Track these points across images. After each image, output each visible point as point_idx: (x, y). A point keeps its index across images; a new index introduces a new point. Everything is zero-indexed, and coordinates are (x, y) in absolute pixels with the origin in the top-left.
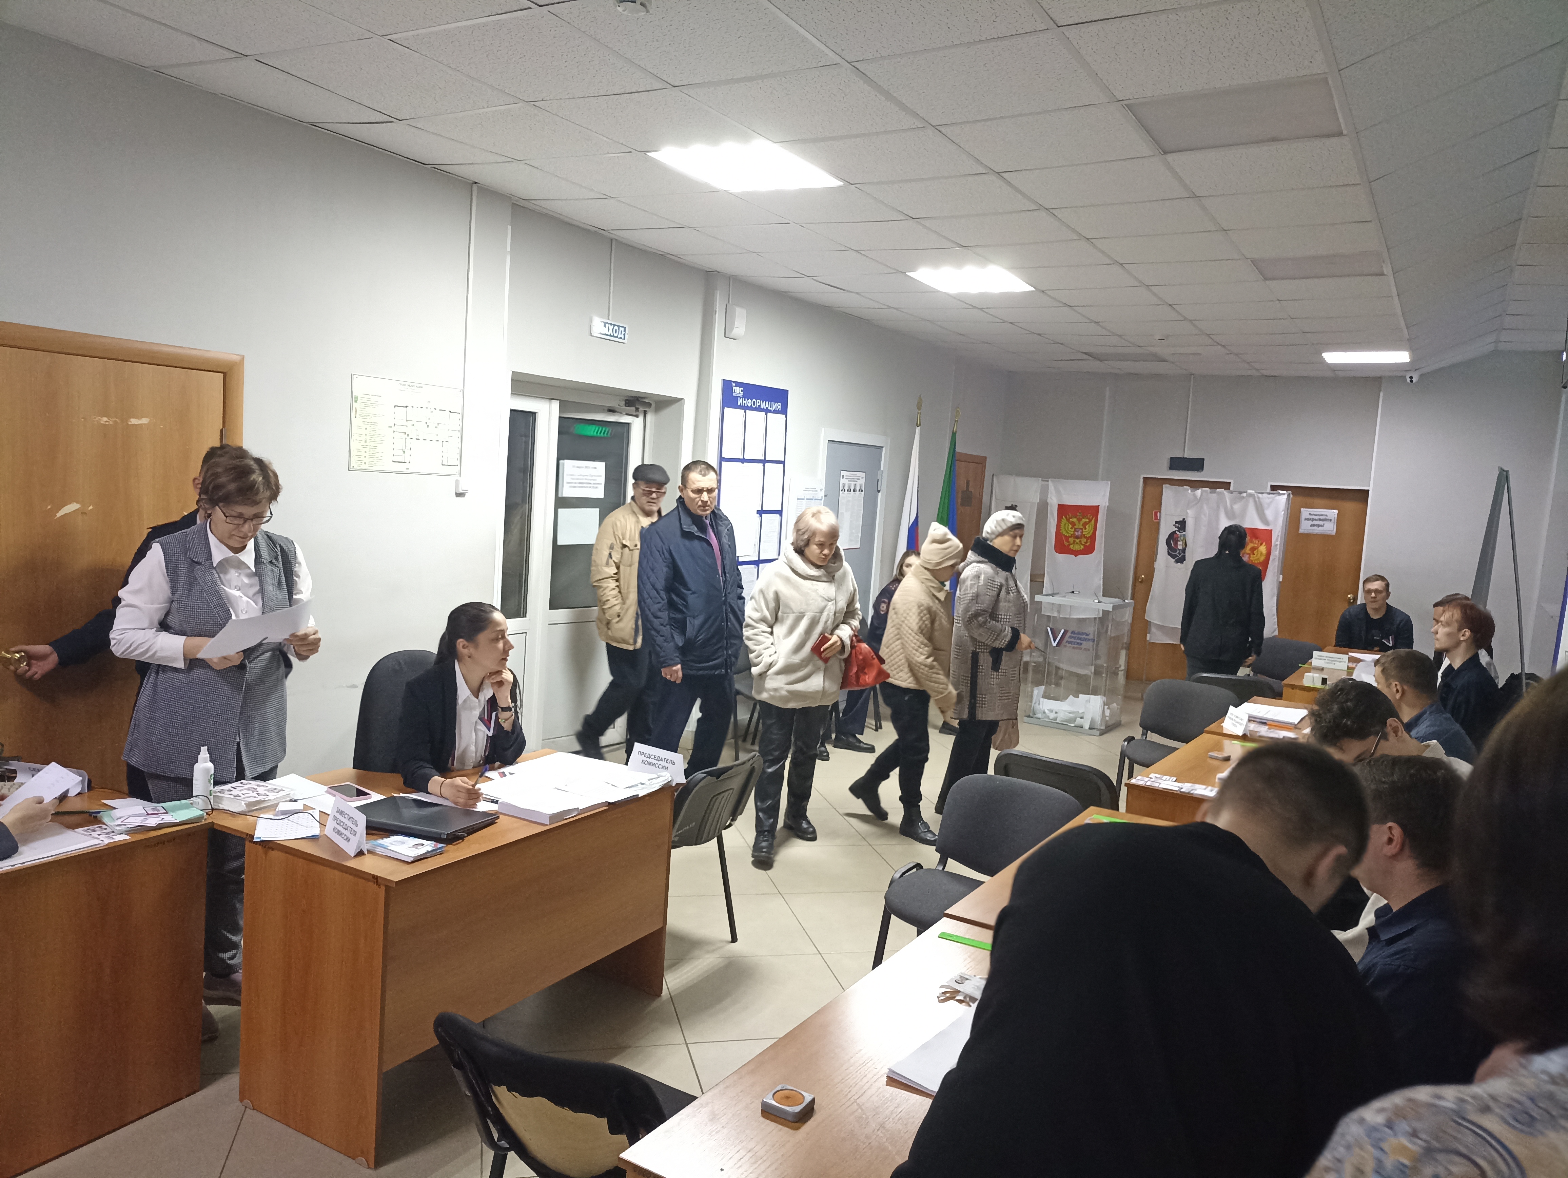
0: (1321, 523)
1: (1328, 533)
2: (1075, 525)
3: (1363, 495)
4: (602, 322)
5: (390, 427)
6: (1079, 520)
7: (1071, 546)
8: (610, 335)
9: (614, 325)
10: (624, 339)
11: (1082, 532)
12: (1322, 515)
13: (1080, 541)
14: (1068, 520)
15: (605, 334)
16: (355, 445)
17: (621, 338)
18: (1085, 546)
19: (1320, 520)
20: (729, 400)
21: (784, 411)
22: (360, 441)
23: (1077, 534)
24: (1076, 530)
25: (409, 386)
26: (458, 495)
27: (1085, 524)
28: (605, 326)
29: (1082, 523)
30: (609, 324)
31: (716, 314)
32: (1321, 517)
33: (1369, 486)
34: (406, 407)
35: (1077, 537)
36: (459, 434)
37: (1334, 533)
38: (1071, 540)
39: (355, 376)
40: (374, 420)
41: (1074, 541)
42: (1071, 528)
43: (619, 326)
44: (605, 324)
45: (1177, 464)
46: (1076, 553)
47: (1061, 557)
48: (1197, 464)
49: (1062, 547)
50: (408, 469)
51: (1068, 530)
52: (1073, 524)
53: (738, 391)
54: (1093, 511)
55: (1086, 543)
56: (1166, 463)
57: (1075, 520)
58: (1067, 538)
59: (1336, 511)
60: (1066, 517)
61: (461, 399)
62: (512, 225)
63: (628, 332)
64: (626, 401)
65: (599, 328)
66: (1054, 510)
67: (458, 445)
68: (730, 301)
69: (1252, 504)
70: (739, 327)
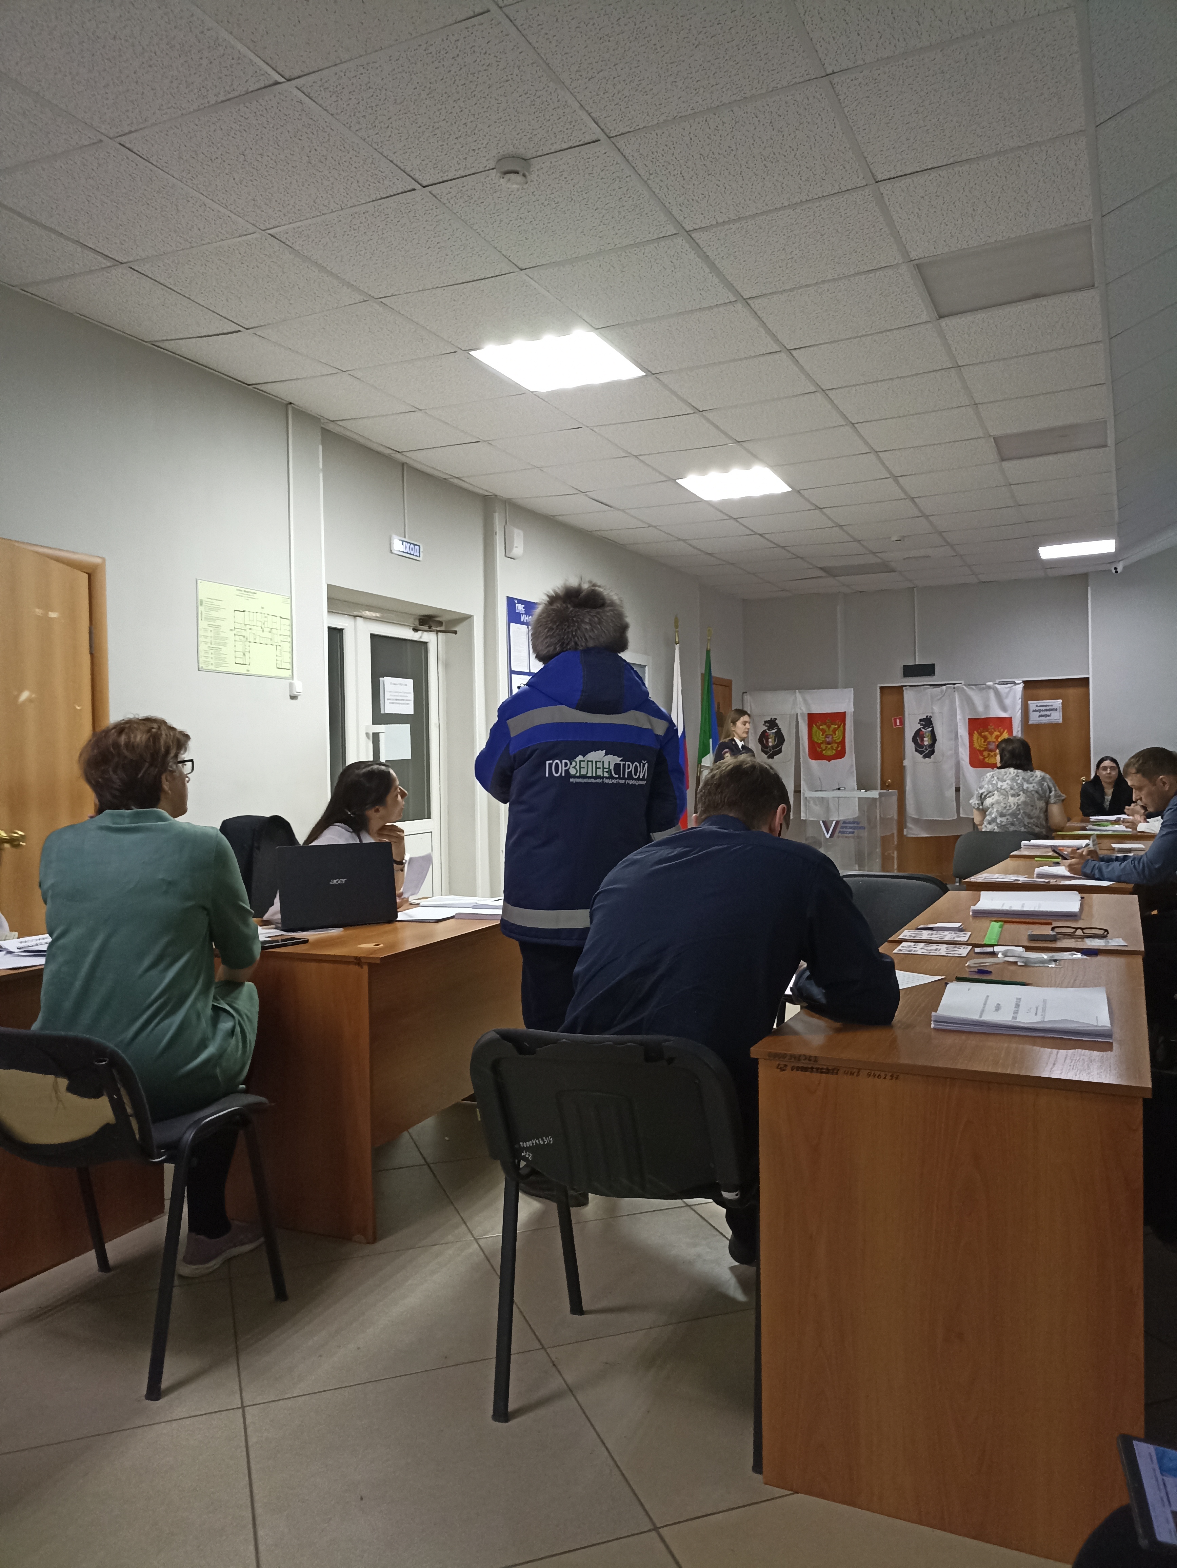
0: (1048, 713)
1: (1056, 722)
2: (825, 732)
3: (1084, 683)
4: (400, 540)
5: (231, 630)
6: (829, 727)
7: (824, 752)
8: (408, 553)
9: (411, 544)
10: (419, 557)
11: (833, 738)
12: (1048, 706)
13: (832, 747)
14: (818, 728)
15: (403, 552)
16: (202, 647)
17: (416, 556)
18: (836, 751)
19: (1046, 710)
20: (513, 616)
22: (206, 643)
24: (827, 737)
25: (245, 591)
26: (293, 697)
27: (834, 730)
28: (403, 544)
30: (406, 542)
31: (496, 534)
32: (1048, 708)
33: (1088, 674)
34: (244, 611)
35: (829, 743)
36: (289, 640)
37: (1061, 721)
38: (823, 746)
39: (199, 581)
40: (218, 623)
41: (826, 747)
42: (822, 735)
43: (414, 545)
44: (403, 542)
46: (829, 759)
47: (814, 763)
48: (928, 670)
49: (816, 753)
50: (248, 671)
51: (819, 737)
52: (823, 731)
53: (520, 608)
54: (841, 717)
55: (838, 747)
56: (900, 672)
57: (824, 727)
58: (819, 745)
59: (1060, 701)
60: (816, 725)
61: (289, 605)
62: (322, 444)
63: (421, 550)
64: (420, 620)
65: (398, 546)
66: (804, 720)
67: (290, 650)
68: (508, 523)
69: (992, 695)
70: (518, 549)
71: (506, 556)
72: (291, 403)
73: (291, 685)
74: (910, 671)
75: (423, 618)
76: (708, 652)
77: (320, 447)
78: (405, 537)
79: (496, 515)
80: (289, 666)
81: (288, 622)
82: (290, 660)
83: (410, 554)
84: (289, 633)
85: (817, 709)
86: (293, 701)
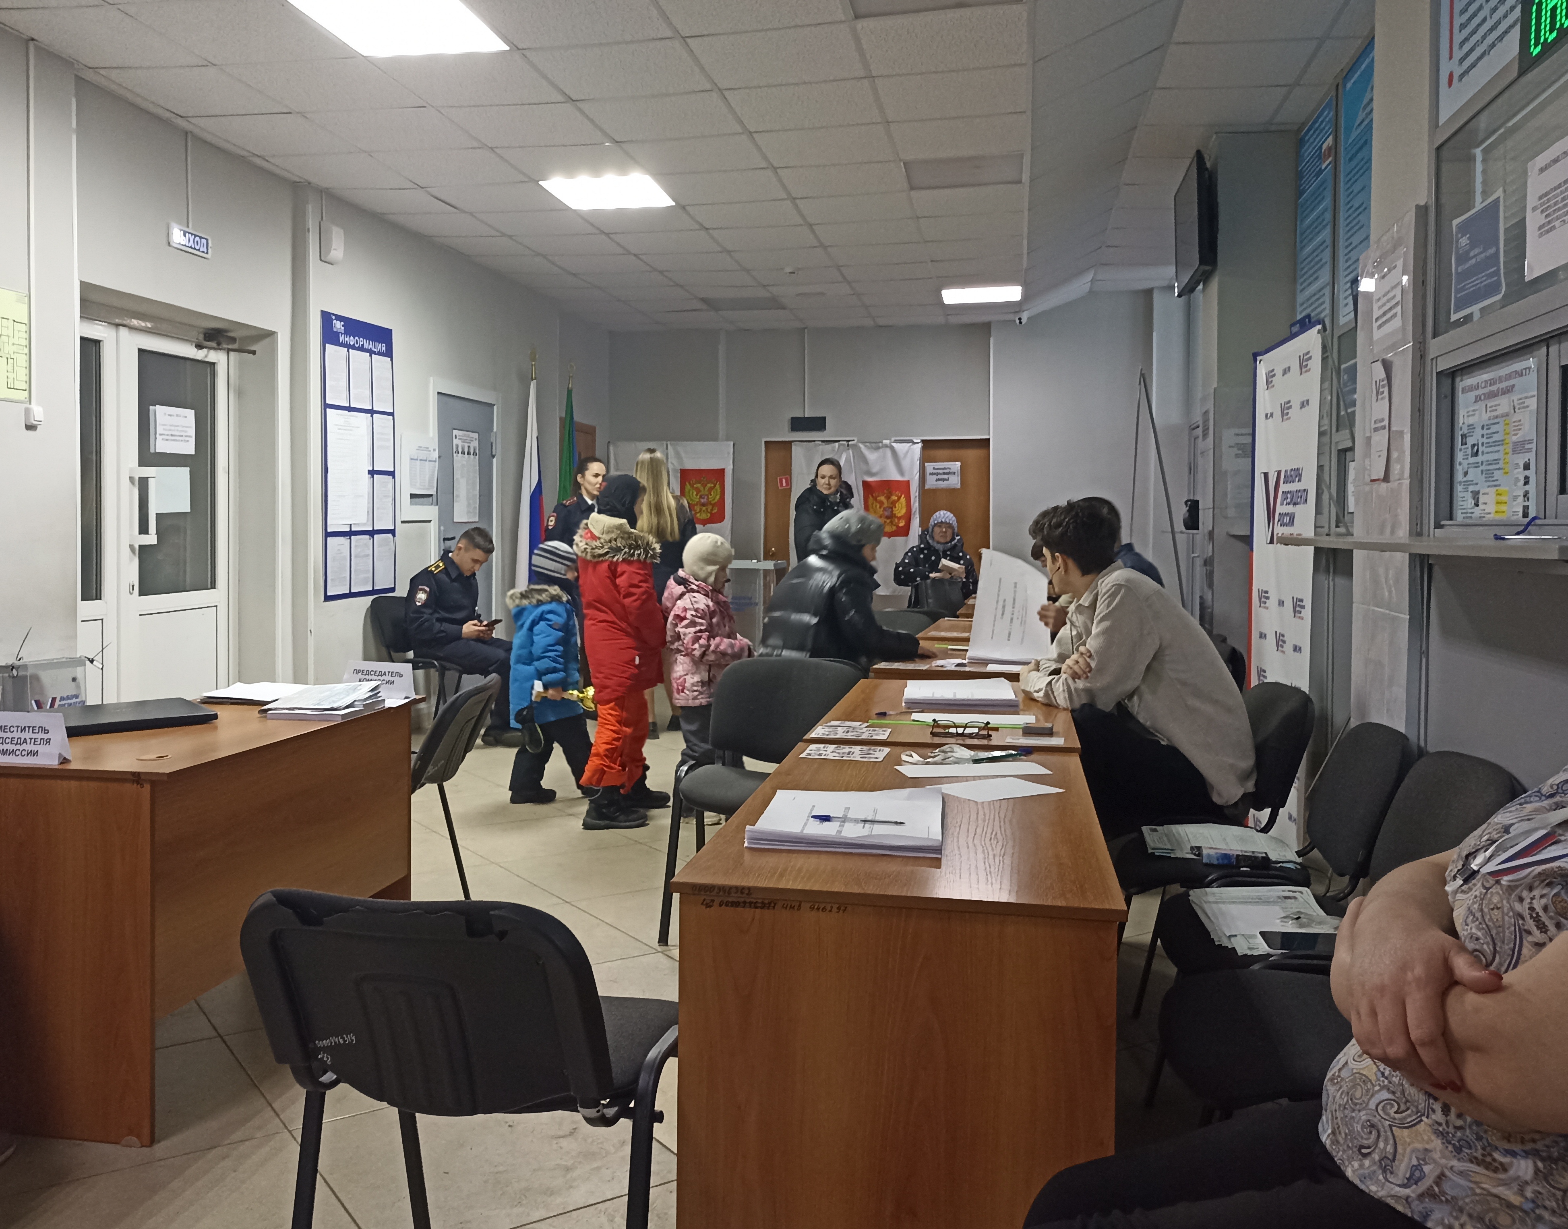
0: (946, 477)
1: (952, 487)
2: (700, 491)
3: (984, 444)
4: (181, 230)
6: (706, 485)
7: (698, 515)
8: (191, 247)
9: (196, 236)
10: (207, 253)
11: (708, 498)
12: (945, 469)
13: (707, 509)
14: (692, 487)
15: (185, 245)
17: (203, 252)
18: (713, 514)
19: (944, 474)
21: (389, 353)
23: (702, 500)
24: (702, 497)
26: (30, 427)
27: (711, 489)
28: (185, 236)
29: (708, 488)
30: (189, 233)
31: (308, 230)
32: (945, 471)
33: (989, 435)
35: (703, 505)
36: (26, 351)
37: (959, 486)
38: (697, 508)
41: (701, 509)
42: (696, 495)
43: (201, 238)
44: (184, 232)
46: (704, 522)
48: (818, 424)
51: (693, 497)
52: (698, 490)
53: (338, 325)
54: (718, 474)
56: (787, 426)
57: (699, 485)
58: (692, 506)
59: (959, 464)
60: (689, 483)
61: (26, 306)
62: (76, 97)
64: (205, 334)
67: (26, 364)
68: (324, 218)
69: (889, 453)
71: (321, 260)
72: (33, 39)
73: (27, 411)
74: (799, 424)
75: (210, 332)
76: (570, 392)
77: (74, 100)
78: (188, 227)
79: (310, 208)
80: (25, 386)
81: (24, 328)
82: (26, 378)
83: (195, 249)
84: (25, 342)
85: (690, 465)
86: (30, 432)
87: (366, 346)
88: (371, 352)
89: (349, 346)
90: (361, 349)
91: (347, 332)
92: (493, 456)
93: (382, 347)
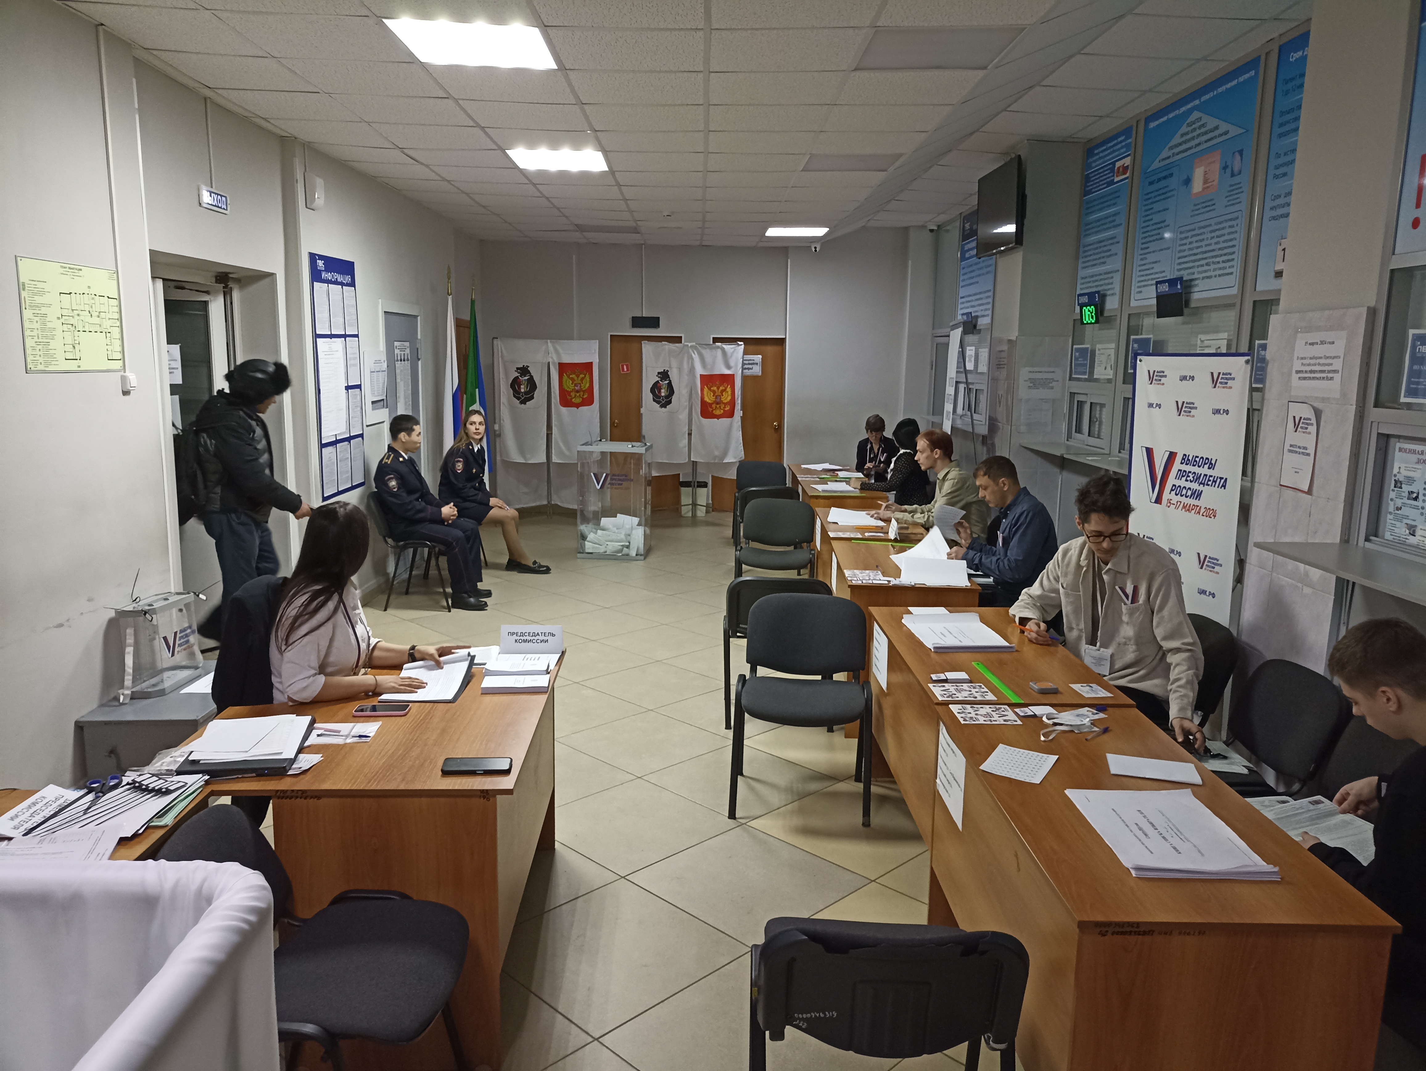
0: (750, 366)
1: (755, 374)
2: (575, 380)
3: (781, 342)
4: (208, 191)
5: (58, 318)
6: (578, 376)
7: (573, 400)
8: (215, 206)
9: (218, 195)
10: (227, 210)
11: (580, 386)
12: (750, 360)
13: (579, 394)
14: (569, 377)
15: (212, 205)
16: (29, 342)
17: (224, 209)
18: (583, 398)
19: (749, 364)
20: (316, 276)
21: (352, 284)
22: (33, 337)
23: (576, 388)
24: (576, 385)
25: (70, 268)
26: (126, 393)
27: (582, 379)
28: (211, 196)
29: (580, 379)
30: (213, 193)
31: (297, 182)
32: (750, 362)
33: (786, 334)
34: (70, 293)
35: (577, 392)
36: (118, 324)
37: (760, 374)
38: (573, 394)
39: (19, 259)
40: (44, 310)
41: (575, 395)
42: (571, 384)
43: (221, 196)
44: (211, 192)
45: (638, 322)
46: (578, 406)
47: (564, 410)
48: (654, 322)
49: (566, 401)
50: (79, 367)
51: (569, 386)
52: (573, 380)
53: (320, 263)
54: (588, 366)
55: (583, 395)
56: (628, 323)
57: (573, 376)
58: (569, 393)
59: (760, 356)
60: (566, 374)
61: (115, 282)
62: (136, 78)
63: (228, 202)
64: (216, 277)
65: (207, 198)
66: (556, 369)
67: (118, 336)
68: (307, 170)
69: (719, 352)
70: (319, 198)
71: (306, 207)
72: (102, 24)
73: (124, 379)
75: (219, 275)
76: (473, 302)
77: (134, 80)
78: (212, 187)
79: (297, 161)
80: (119, 356)
81: (115, 302)
82: (120, 349)
83: (218, 207)
84: (117, 316)
85: (567, 359)
86: (127, 397)
87: (339, 280)
88: (342, 284)
89: (328, 282)
90: (336, 283)
91: (327, 270)
92: (419, 359)
93: (348, 279)
